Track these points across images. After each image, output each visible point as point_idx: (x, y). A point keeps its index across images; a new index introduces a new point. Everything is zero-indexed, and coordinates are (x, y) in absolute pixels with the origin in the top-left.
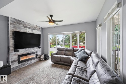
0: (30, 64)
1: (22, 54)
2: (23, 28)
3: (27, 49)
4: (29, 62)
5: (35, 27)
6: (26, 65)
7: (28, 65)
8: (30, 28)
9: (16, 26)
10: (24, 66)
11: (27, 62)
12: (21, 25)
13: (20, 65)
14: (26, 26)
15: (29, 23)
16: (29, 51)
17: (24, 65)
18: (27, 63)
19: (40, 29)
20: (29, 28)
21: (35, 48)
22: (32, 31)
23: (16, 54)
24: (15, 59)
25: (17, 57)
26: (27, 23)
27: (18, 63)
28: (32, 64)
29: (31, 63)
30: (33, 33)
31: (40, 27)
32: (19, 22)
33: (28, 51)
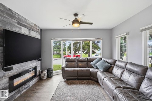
0: (28, 88)
1: (16, 73)
3: (23, 64)
5: (33, 26)
6: (22, 92)
7: (25, 90)
8: (27, 27)
9: (5, 19)
10: (19, 95)
11: (23, 86)
12: (13, 20)
13: (13, 95)
14: (21, 22)
16: (26, 67)
17: (18, 94)
18: (23, 88)
19: (39, 31)
20: (25, 26)
22: (30, 32)
23: (6, 75)
25: (8, 81)
28: (30, 88)
29: (29, 86)
30: (31, 36)
31: (39, 27)
33: (24, 68)
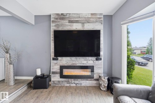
0: (79, 85)
1: (66, 65)
2: (68, 24)
3: (73, 58)
4: (76, 82)
5: (90, 16)
6: (72, 85)
7: (75, 85)
8: (80, 22)
10: (68, 85)
11: (73, 80)
13: (62, 81)
14: (72, 19)
15: (77, 14)
16: (78, 62)
17: (68, 83)
18: (73, 82)
19: (102, 19)
20: (77, 22)
21: (87, 58)
22: (83, 26)
23: (58, 63)
24: (56, 70)
25: (59, 68)
26: (74, 14)
27: (59, 77)
28: (81, 86)
29: (81, 84)
30: (84, 30)
32: (62, 16)
33: (74, 62)
